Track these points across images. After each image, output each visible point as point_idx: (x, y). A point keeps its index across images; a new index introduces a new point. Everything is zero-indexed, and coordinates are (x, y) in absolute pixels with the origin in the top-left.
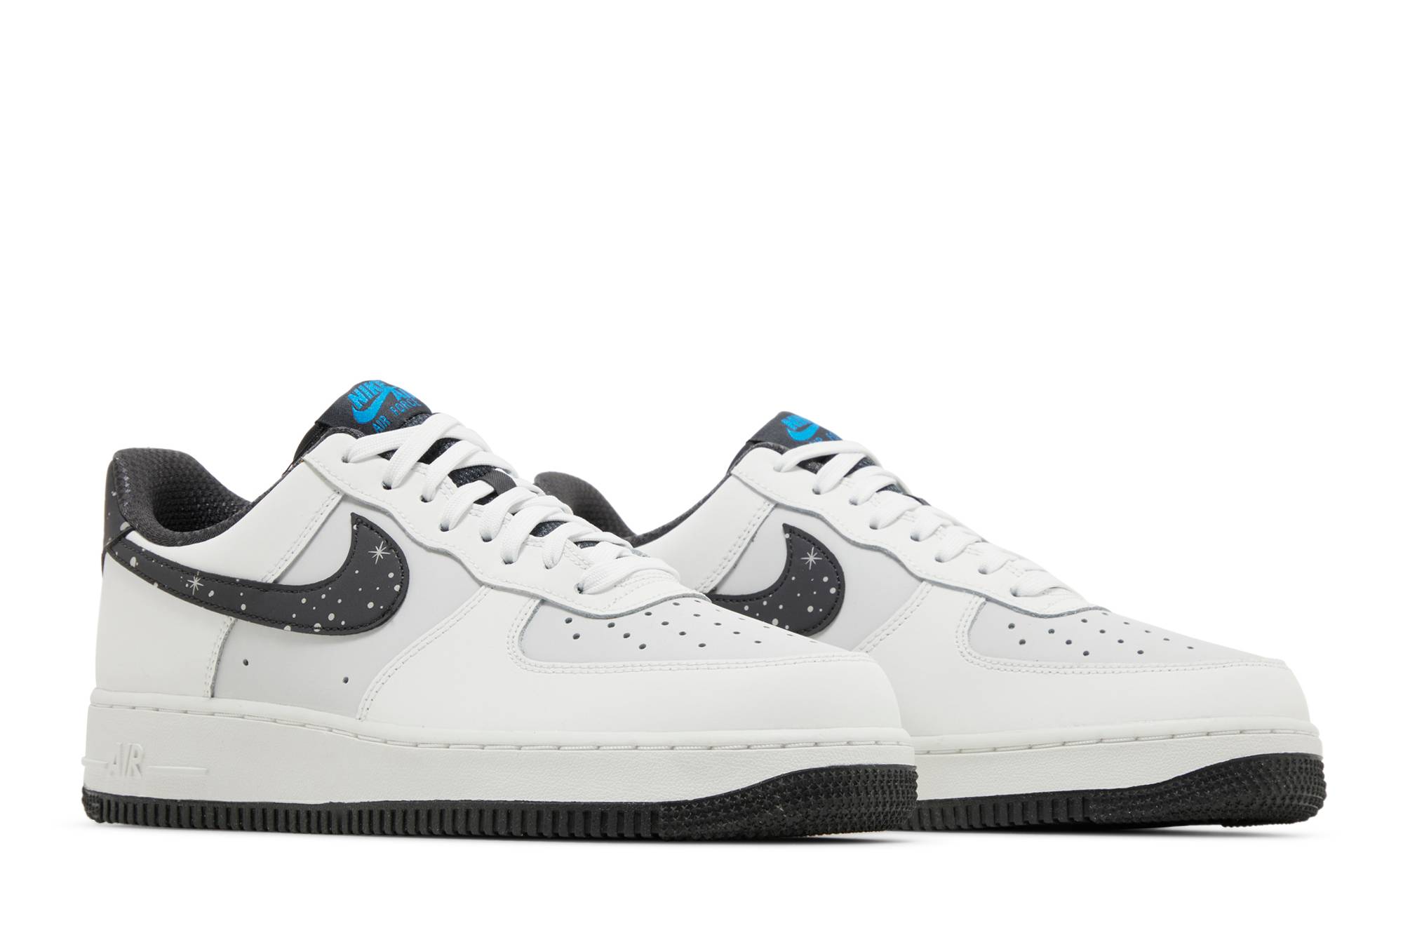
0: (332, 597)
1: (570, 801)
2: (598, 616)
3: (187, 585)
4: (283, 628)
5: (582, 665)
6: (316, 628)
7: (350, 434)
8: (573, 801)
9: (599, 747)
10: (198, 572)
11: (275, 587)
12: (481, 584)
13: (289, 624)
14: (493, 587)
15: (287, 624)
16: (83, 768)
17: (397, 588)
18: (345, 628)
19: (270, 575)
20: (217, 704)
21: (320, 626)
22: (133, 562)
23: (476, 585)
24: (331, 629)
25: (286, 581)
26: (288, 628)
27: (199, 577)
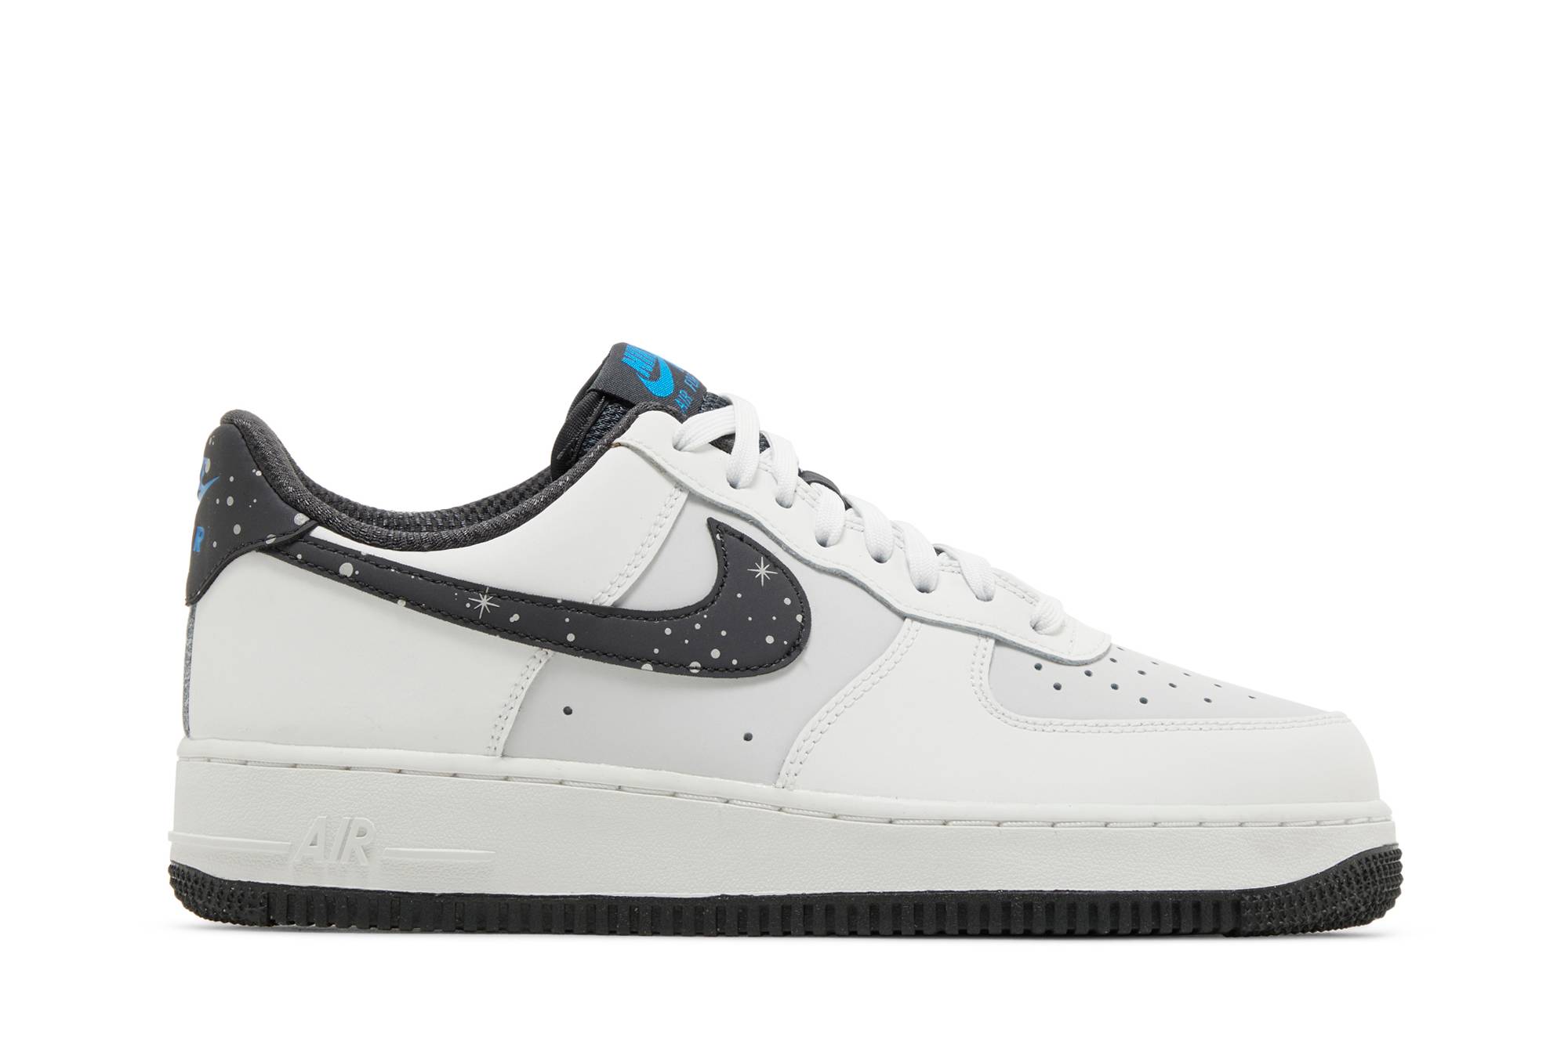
0: (711, 627)
1: (1131, 890)
2: (1070, 661)
3: (468, 605)
4: (639, 667)
5: (1087, 722)
6: (693, 668)
7: (667, 412)
8: (1135, 890)
9: (1156, 824)
10: (488, 589)
11: (614, 612)
12: (904, 617)
13: (648, 661)
14: (922, 621)
15: (644, 662)
16: (170, 843)
17: (799, 618)
18: (737, 668)
19: (605, 596)
20: (517, 765)
21: (699, 665)
22: (347, 569)
23: (898, 619)
24: (713, 670)
25: (632, 604)
26: (648, 666)
27: (489, 594)
